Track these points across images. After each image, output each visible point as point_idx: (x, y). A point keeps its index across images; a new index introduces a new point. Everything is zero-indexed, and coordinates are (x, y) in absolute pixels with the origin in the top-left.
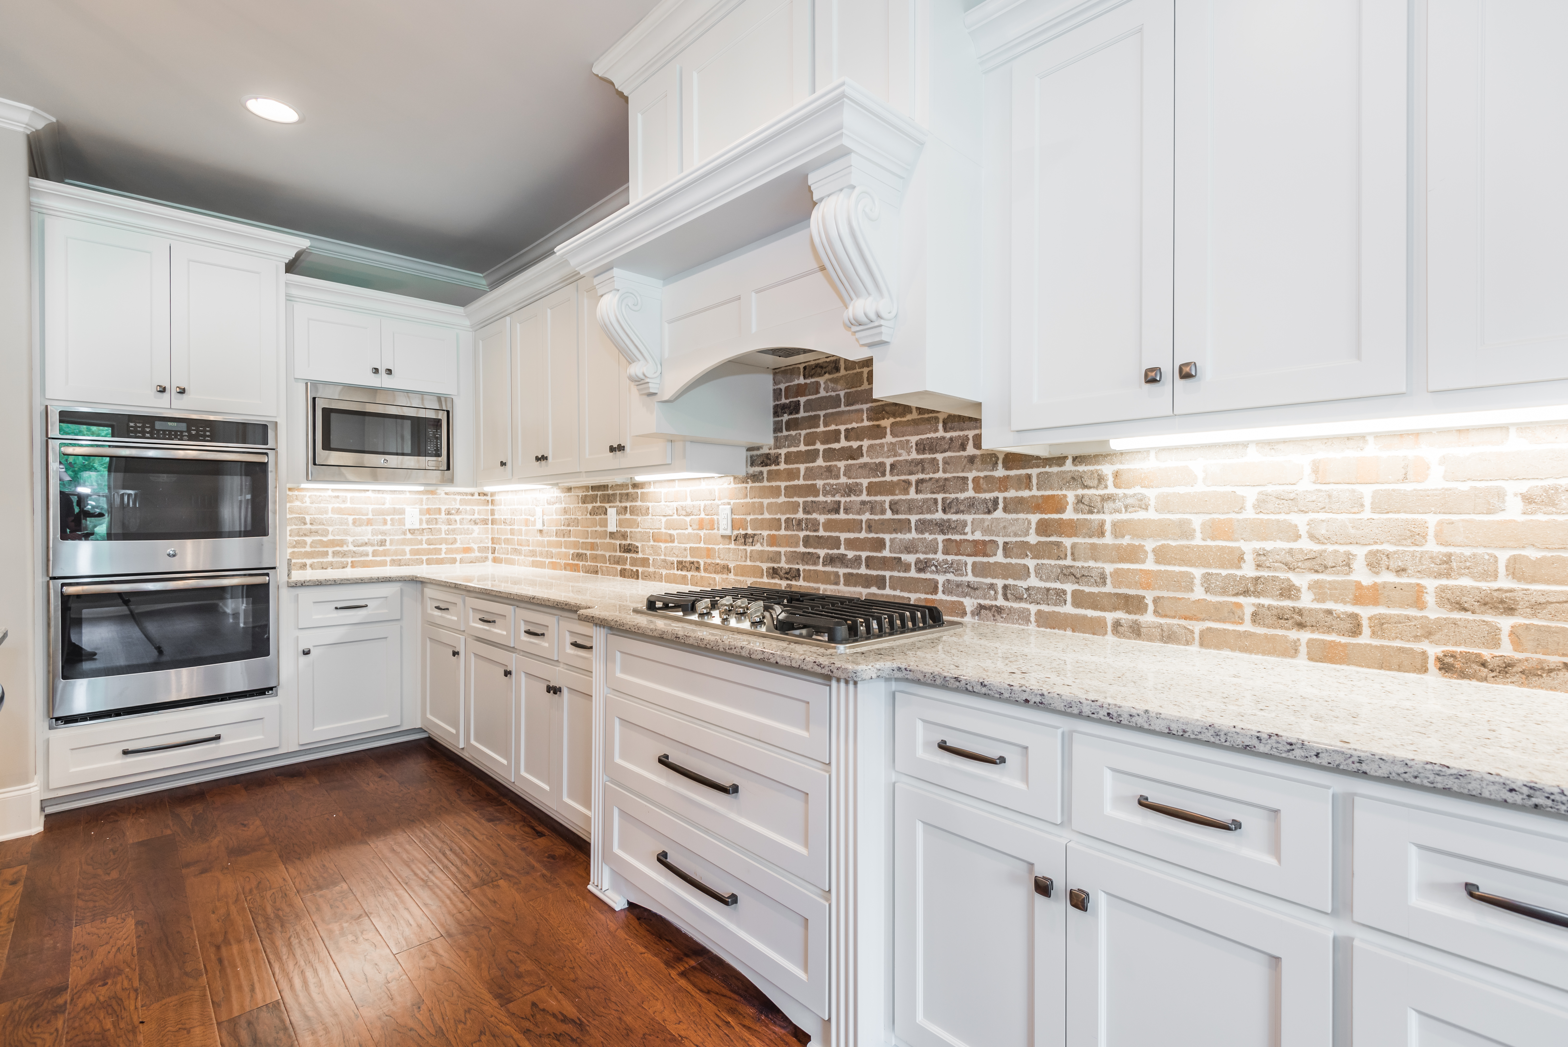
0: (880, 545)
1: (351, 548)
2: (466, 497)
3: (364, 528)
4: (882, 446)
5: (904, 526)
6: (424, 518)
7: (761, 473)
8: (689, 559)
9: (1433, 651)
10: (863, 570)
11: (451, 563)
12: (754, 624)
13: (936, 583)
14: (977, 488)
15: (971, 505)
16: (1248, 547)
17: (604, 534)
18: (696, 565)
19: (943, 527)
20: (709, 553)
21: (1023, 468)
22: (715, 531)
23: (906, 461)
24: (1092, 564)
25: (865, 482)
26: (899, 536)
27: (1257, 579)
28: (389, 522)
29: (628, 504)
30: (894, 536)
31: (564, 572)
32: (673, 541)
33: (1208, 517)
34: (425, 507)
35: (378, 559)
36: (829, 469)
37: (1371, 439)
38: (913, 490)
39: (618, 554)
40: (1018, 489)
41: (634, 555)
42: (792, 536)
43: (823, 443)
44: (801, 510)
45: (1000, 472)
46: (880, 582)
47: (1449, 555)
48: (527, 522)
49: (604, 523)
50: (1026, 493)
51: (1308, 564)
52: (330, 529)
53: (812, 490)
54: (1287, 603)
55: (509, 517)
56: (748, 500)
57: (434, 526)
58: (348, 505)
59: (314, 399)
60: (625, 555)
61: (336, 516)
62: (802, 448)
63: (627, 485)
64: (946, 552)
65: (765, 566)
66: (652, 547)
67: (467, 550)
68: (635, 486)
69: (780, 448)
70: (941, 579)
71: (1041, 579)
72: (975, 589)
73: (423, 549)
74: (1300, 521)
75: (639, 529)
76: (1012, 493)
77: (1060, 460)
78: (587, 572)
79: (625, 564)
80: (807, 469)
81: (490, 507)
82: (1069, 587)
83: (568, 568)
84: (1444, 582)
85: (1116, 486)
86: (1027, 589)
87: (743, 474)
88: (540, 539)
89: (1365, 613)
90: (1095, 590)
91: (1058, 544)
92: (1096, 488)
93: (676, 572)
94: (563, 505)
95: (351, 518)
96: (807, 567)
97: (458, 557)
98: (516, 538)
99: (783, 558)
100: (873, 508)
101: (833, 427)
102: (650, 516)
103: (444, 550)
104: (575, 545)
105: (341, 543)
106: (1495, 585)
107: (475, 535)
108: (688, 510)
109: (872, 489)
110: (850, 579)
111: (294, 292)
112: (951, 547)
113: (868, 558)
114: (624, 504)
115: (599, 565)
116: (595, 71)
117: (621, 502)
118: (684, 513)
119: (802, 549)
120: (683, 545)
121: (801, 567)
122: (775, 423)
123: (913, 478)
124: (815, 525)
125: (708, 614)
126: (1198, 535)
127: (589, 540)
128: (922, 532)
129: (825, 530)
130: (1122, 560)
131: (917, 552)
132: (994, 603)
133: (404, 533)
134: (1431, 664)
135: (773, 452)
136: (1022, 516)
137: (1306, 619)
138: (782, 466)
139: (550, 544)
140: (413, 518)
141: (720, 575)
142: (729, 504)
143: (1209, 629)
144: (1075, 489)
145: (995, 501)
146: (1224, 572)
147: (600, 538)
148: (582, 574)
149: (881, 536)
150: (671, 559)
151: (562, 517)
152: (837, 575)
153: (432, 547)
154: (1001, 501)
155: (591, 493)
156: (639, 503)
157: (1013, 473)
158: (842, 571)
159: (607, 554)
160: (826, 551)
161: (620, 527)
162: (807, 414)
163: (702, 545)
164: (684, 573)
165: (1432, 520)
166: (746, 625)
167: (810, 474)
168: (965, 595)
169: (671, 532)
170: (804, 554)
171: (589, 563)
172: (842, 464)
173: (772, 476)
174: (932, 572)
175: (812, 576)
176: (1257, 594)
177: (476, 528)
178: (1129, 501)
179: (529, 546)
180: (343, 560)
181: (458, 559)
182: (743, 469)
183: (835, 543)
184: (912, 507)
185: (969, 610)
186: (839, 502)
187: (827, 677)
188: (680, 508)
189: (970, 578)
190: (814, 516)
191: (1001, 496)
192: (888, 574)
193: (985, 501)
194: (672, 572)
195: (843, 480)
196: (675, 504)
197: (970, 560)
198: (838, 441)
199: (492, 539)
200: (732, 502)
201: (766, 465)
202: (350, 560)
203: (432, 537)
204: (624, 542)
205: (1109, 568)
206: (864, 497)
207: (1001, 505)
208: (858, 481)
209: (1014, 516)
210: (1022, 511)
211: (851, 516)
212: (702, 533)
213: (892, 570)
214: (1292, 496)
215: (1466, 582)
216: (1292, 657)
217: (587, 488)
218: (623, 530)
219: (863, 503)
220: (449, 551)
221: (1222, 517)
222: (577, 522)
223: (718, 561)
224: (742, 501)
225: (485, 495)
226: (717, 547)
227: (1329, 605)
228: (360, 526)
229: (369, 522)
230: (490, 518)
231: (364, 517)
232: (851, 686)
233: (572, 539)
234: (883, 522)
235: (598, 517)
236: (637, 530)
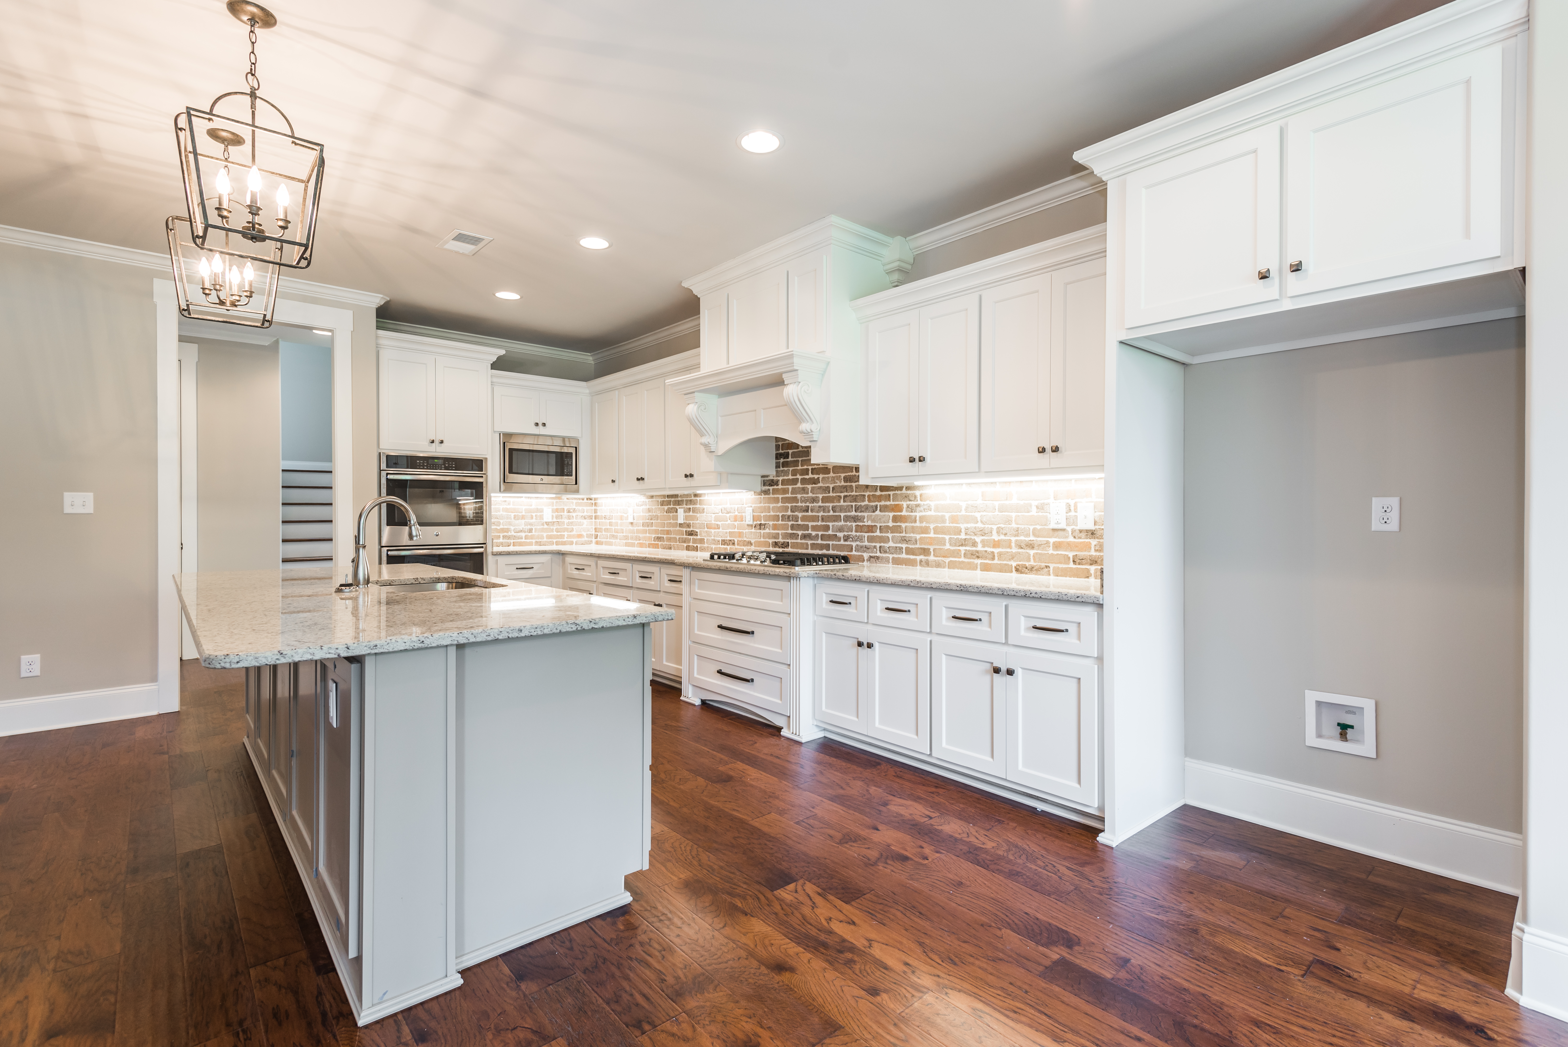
0: (827, 528)
1: (513, 533)
2: (579, 501)
3: (520, 521)
4: (828, 478)
5: (837, 519)
6: (554, 515)
7: (769, 490)
8: (728, 538)
9: (1014, 564)
10: (820, 542)
11: (570, 545)
12: (762, 562)
13: (852, 546)
14: (869, 501)
15: (867, 508)
16: (963, 526)
17: (675, 525)
18: (733, 542)
19: (855, 519)
20: (740, 534)
21: (887, 491)
22: (744, 522)
23: (839, 486)
24: (912, 535)
25: (821, 496)
26: (836, 523)
27: (965, 539)
28: (534, 517)
29: (691, 507)
30: (834, 523)
31: (648, 549)
32: (719, 528)
33: (950, 514)
34: (555, 507)
35: (528, 541)
36: (803, 489)
37: (998, 483)
38: (842, 500)
39: (685, 536)
40: (885, 501)
41: (695, 537)
42: (785, 524)
43: (800, 475)
44: (789, 510)
45: (878, 493)
46: (827, 547)
47: (1018, 528)
48: (621, 518)
49: (676, 518)
50: (888, 503)
51: (980, 533)
52: (501, 521)
53: (795, 500)
54: (974, 549)
55: (609, 514)
56: (762, 505)
57: (560, 520)
58: (511, 506)
59: (504, 443)
60: (689, 537)
61: (505, 513)
62: (790, 477)
63: (691, 495)
64: (856, 531)
65: (771, 541)
66: (706, 532)
67: (580, 536)
68: (696, 495)
69: (779, 477)
70: (854, 544)
71: (894, 543)
72: (868, 549)
73: (554, 535)
74: (978, 515)
75: (698, 522)
76: (883, 503)
77: (901, 488)
78: (664, 548)
79: (689, 542)
80: (792, 488)
81: (594, 508)
82: (904, 546)
83: (651, 546)
84: (1017, 538)
85: (921, 500)
86: (889, 548)
87: (759, 490)
88: (632, 528)
89: (996, 551)
90: (913, 546)
91: (900, 526)
92: (914, 501)
93: (721, 546)
94: (648, 507)
95: (513, 515)
96: (793, 541)
97: (575, 540)
98: (613, 528)
99: (780, 537)
100: (824, 509)
101: (805, 467)
102: (705, 514)
103: (566, 536)
104: (656, 531)
105: (508, 530)
106: (1029, 539)
107: (584, 526)
108: (728, 510)
109: (825, 500)
110: (814, 546)
111: (495, 380)
112: (859, 529)
113: (822, 535)
114: (688, 507)
115: (672, 544)
116: (683, 285)
117: (686, 505)
118: (726, 512)
119: (790, 531)
120: (725, 531)
121: (790, 541)
122: (776, 463)
123: (842, 495)
124: (796, 519)
125: (741, 559)
126: (948, 521)
127: (666, 529)
128: (846, 522)
129: (801, 521)
130: (923, 533)
131: (844, 531)
132: (876, 555)
133: (543, 525)
134: (1014, 569)
135: (775, 478)
136: (887, 513)
137: (980, 555)
138: (780, 487)
139: (638, 531)
140: (548, 516)
141: (746, 547)
142: (751, 507)
143: (951, 561)
144: (906, 502)
145: (876, 506)
146: (955, 537)
147: (673, 527)
148: (660, 549)
149: (828, 523)
150: (718, 539)
151: (647, 514)
152: (807, 544)
153: (559, 533)
154: (878, 506)
155: (667, 499)
156: (698, 506)
157: (883, 493)
158: (810, 542)
159: (678, 537)
160: (802, 532)
161: (686, 520)
162: (792, 459)
163: (736, 530)
164: (725, 546)
165: (1014, 515)
166: (758, 562)
167: (794, 491)
168: (864, 552)
169: (718, 523)
170: (791, 534)
171: (665, 543)
172: (809, 487)
173: (775, 492)
174: (850, 541)
175: (795, 545)
176: (965, 545)
177: (585, 521)
178: (925, 507)
179: (623, 533)
180: (508, 541)
181: (574, 542)
182: (759, 487)
183: (806, 528)
184: (842, 509)
185: (865, 559)
186: (809, 506)
187: (788, 578)
188: (723, 509)
189: (866, 543)
190: (796, 513)
191: (879, 504)
192: (831, 543)
193: (872, 506)
194: (718, 546)
195: (810, 495)
196: (720, 507)
197: (866, 535)
198: (808, 474)
199: (595, 529)
200: (753, 505)
201: (772, 486)
202: (512, 541)
203: (559, 527)
204: (688, 529)
205: (918, 536)
206: (820, 504)
207: (879, 509)
208: (817, 495)
209: (883, 513)
210: (887, 511)
211: (814, 514)
212: (736, 523)
213: (833, 541)
214: (976, 505)
215: (1022, 538)
216: (976, 570)
217: (664, 496)
218: (688, 522)
219: (820, 507)
220: (569, 536)
221: (955, 514)
222: (657, 517)
223: (745, 539)
224: (759, 505)
225: (591, 499)
226: (744, 531)
227: (986, 549)
228: (518, 519)
229: (523, 517)
230: (594, 515)
231: (520, 514)
232: (798, 579)
233: (654, 528)
234: (829, 516)
235: (671, 514)
236: (697, 522)
